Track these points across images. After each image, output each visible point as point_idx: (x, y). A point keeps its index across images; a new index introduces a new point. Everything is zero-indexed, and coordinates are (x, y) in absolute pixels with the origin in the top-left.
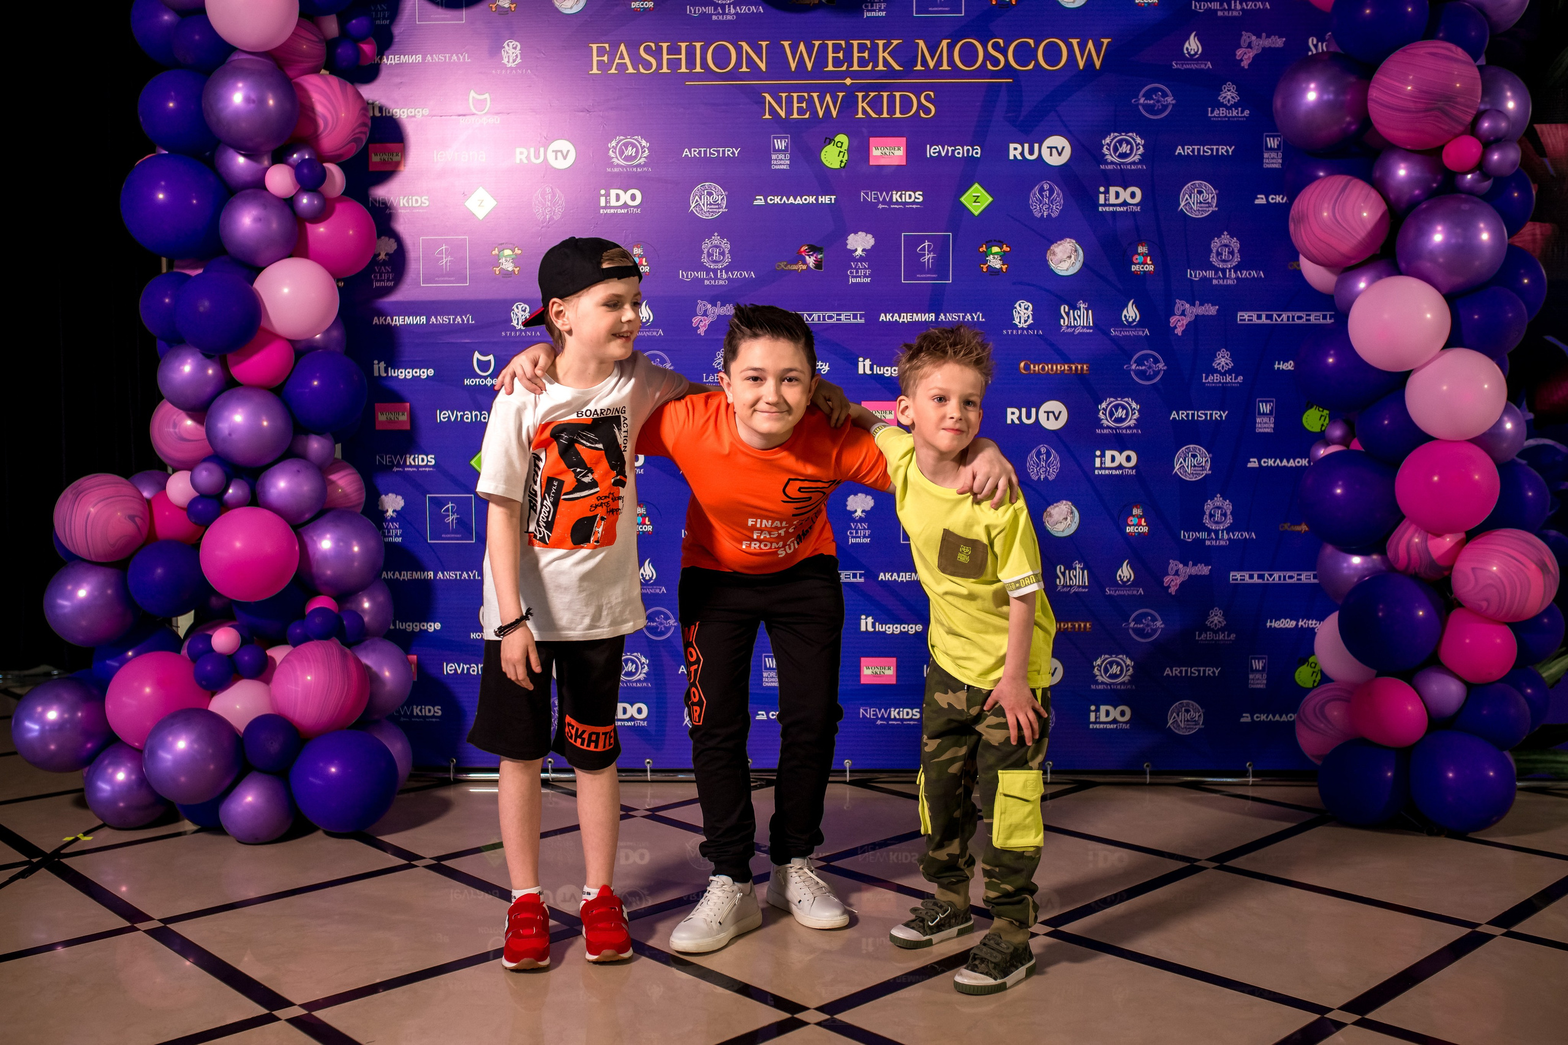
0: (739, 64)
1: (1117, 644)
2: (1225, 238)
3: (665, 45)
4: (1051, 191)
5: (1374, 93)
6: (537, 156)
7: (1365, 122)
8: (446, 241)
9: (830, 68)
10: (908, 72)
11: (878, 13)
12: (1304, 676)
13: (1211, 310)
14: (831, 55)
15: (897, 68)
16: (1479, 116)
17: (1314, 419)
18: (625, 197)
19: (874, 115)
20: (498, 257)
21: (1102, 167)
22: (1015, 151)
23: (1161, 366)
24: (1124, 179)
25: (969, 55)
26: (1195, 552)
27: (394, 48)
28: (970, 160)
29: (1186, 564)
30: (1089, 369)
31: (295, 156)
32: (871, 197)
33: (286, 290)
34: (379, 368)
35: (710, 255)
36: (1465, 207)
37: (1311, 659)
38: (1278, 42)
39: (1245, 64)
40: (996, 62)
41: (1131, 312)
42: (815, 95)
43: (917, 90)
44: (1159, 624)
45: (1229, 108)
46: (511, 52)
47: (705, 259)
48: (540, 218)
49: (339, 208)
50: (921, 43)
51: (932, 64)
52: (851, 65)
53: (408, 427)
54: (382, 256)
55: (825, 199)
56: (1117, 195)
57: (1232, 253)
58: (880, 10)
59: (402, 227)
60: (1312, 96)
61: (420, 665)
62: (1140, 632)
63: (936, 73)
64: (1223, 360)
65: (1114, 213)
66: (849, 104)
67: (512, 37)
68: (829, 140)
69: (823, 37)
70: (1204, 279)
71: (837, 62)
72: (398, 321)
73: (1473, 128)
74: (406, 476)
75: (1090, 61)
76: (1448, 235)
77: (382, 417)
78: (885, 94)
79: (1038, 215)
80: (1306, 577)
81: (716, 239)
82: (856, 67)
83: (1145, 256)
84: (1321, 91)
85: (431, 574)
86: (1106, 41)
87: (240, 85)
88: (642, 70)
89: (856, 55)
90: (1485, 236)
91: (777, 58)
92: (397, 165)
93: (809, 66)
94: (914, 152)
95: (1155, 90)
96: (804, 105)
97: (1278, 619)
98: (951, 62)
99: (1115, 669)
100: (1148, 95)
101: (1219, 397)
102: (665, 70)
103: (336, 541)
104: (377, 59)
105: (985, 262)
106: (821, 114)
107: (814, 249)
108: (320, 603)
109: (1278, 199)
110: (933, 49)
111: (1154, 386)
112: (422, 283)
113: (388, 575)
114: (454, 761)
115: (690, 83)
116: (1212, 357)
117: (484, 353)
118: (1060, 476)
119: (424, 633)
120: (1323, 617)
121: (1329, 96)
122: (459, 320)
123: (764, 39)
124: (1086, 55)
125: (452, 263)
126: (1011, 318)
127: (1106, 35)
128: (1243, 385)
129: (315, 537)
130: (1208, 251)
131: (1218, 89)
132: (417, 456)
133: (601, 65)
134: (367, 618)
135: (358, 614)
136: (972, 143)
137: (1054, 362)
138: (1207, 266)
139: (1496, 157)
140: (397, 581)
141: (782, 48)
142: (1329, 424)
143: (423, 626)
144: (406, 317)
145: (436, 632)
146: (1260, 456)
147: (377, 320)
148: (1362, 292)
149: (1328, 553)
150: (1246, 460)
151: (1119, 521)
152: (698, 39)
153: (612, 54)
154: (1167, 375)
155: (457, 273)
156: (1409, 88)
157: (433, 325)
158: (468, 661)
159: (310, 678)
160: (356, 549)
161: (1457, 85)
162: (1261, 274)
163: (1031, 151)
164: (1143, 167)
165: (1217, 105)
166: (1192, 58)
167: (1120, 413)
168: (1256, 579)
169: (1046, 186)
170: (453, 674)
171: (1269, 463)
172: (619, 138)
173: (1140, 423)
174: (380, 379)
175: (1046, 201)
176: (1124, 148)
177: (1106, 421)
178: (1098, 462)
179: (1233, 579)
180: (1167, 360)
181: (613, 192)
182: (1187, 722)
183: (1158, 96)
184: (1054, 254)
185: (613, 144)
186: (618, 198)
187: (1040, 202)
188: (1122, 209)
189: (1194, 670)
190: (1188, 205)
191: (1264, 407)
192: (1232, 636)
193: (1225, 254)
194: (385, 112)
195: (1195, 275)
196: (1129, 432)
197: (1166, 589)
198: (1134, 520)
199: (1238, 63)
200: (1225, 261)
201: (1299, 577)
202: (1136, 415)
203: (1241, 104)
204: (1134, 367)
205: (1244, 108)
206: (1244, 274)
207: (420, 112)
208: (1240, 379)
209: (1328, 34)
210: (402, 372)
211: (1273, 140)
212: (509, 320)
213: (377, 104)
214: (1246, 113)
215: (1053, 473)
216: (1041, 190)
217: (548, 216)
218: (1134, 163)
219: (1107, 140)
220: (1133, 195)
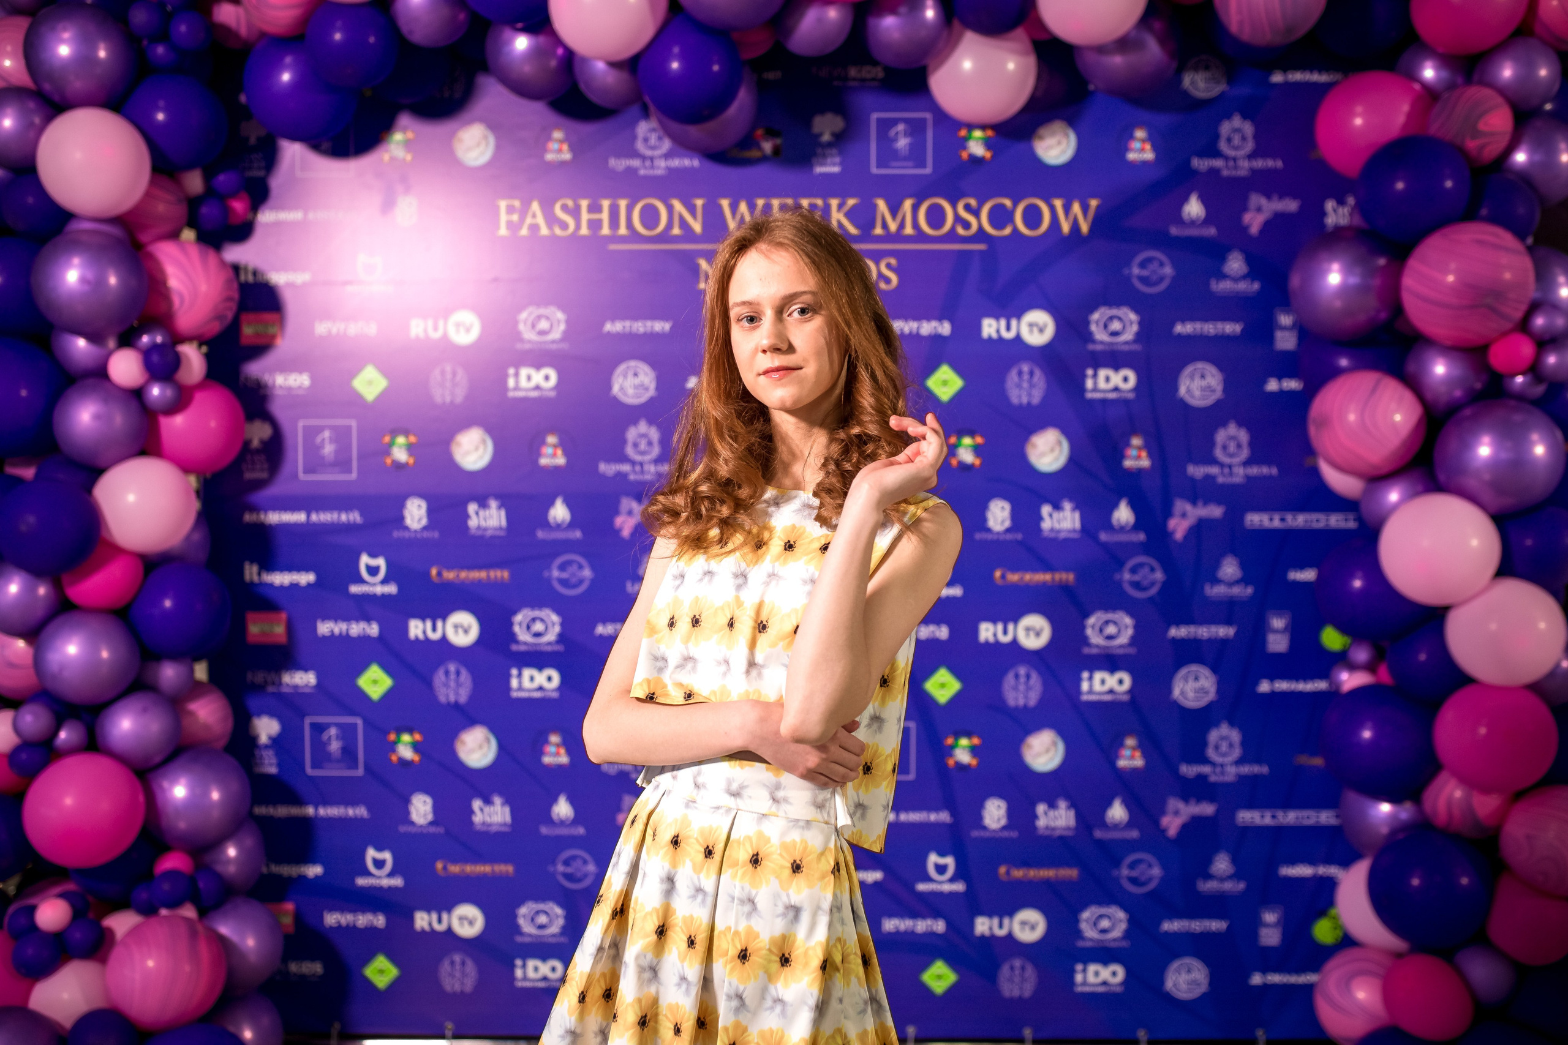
0: (670, 225)
1: (1109, 895)
2: (1232, 429)
3: (584, 204)
4: (1031, 373)
5: (1410, 282)
6: (436, 329)
7: (1397, 309)
8: (332, 428)
10: (867, 235)
11: (830, 167)
12: (1323, 931)
13: (1215, 511)
15: (852, 230)
16: (1534, 307)
17: (1332, 639)
18: (538, 377)
20: (390, 445)
21: (1091, 347)
22: (990, 327)
23: (1159, 575)
24: (1115, 359)
25: (936, 217)
26: (1198, 789)
27: (271, 202)
28: (936, 338)
29: (1186, 799)
30: (1077, 579)
31: (145, 339)
33: (131, 498)
34: (251, 572)
35: (636, 445)
36: (1517, 417)
37: (1333, 912)
38: (1291, 206)
39: (1254, 230)
40: (967, 225)
41: (1123, 514)
43: (876, 257)
44: (1156, 871)
45: (1236, 280)
46: (407, 209)
47: (629, 451)
48: (438, 399)
49: (199, 397)
50: (882, 205)
51: (893, 226)
53: (283, 640)
54: (255, 443)
56: (1108, 379)
57: (1239, 446)
58: (834, 164)
59: (277, 409)
60: (1334, 278)
61: (298, 916)
62: (1134, 881)
63: (898, 237)
64: (1230, 569)
65: (1104, 402)
67: (407, 190)
69: (768, 194)
70: (1209, 478)
72: (274, 518)
73: (1524, 325)
74: (281, 697)
75: (1075, 226)
76: (1497, 445)
77: (254, 629)
79: (1015, 400)
80: (1326, 817)
81: (643, 427)
83: (1139, 448)
84: (1346, 272)
85: (310, 811)
86: (1094, 203)
87: (76, 261)
88: (558, 231)
90: (1539, 450)
91: (714, 219)
92: (273, 337)
95: (1149, 260)
97: (1293, 862)
98: (916, 225)
99: (1105, 923)
100: (1143, 265)
101: (1226, 611)
102: (584, 231)
103: (191, 788)
104: (250, 216)
105: (954, 454)
108: (172, 862)
109: (1292, 384)
110: (894, 210)
111: (1151, 599)
112: (302, 476)
113: (260, 810)
114: (337, 1026)
115: (613, 247)
116: (1217, 565)
117: (373, 555)
118: (1042, 701)
119: (303, 878)
120: (1346, 862)
121: (1354, 280)
122: (344, 517)
123: (699, 196)
124: (1071, 218)
125: (337, 452)
126: (984, 520)
127: (1094, 196)
128: (1252, 598)
129: (166, 784)
130: (1212, 444)
131: (1222, 258)
132: (294, 673)
133: (510, 225)
134: (232, 869)
135: (219, 868)
136: (940, 319)
137: (1034, 570)
138: (1213, 461)
139: (1552, 360)
140: (271, 818)
141: (720, 207)
142: (1351, 645)
143: (302, 869)
144: (283, 512)
145: (317, 877)
146: (1272, 678)
147: (248, 517)
148: (1396, 507)
149: (1352, 798)
150: (1256, 683)
151: (1111, 751)
152: (623, 197)
153: (523, 213)
154: (1165, 586)
155: (342, 463)
156: (1451, 278)
157: (314, 524)
158: (354, 911)
159: (151, 963)
160: (215, 795)
161: (1507, 276)
162: (1274, 471)
163: (1008, 328)
164: (1137, 347)
165: (1224, 276)
166: (1193, 223)
167: (1111, 630)
168: (1268, 820)
169: (1025, 368)
170: (336, 925)
171: (1283, 686)
172: (531, 309)
173: (1134, 641)
174: (252, 584)
175: (1025, 385)
176: (1116, 326)
177: (1095, 639)
178: (1085, 686)
179: (1241, 820)
180: (1165, 570)
181: (524, 372)
182: (1188, 984)
183: (1154, 266)
184: (1035, 446)
185: (523, 315)
186: (529, 378)
187: (1019, 386)
188: (1113, 396)
189: (1197, 926)
190: (1189, 391)
191: (1278, 623)
192: (1241, 886)
193: (1232, 448)
194: (259, 278)
195: (1196, 471)
196: (1121, 651)
197: (1164, 831)
198: (1127, 752)
199: (1245, 229)
200: (1231, 456)
201: (1318, 817)
202: (1130, 632)
203: (1250, 275)
204: (1127, 576)
205: (1253, 280)
206: (1254, 471)
207: (300, 278)
208: (1250, 590)
209: (1351, 200)
210: (277, 577)
211: (1287, 317)
212: (402, 518)
213: (251, 267)
214: (1256, 286)
215: (1033, 698)
216: (1020, 373)
217: (448, 399)
218: (1126, 343)
219: (1096, 316)
220: (1126, 379)
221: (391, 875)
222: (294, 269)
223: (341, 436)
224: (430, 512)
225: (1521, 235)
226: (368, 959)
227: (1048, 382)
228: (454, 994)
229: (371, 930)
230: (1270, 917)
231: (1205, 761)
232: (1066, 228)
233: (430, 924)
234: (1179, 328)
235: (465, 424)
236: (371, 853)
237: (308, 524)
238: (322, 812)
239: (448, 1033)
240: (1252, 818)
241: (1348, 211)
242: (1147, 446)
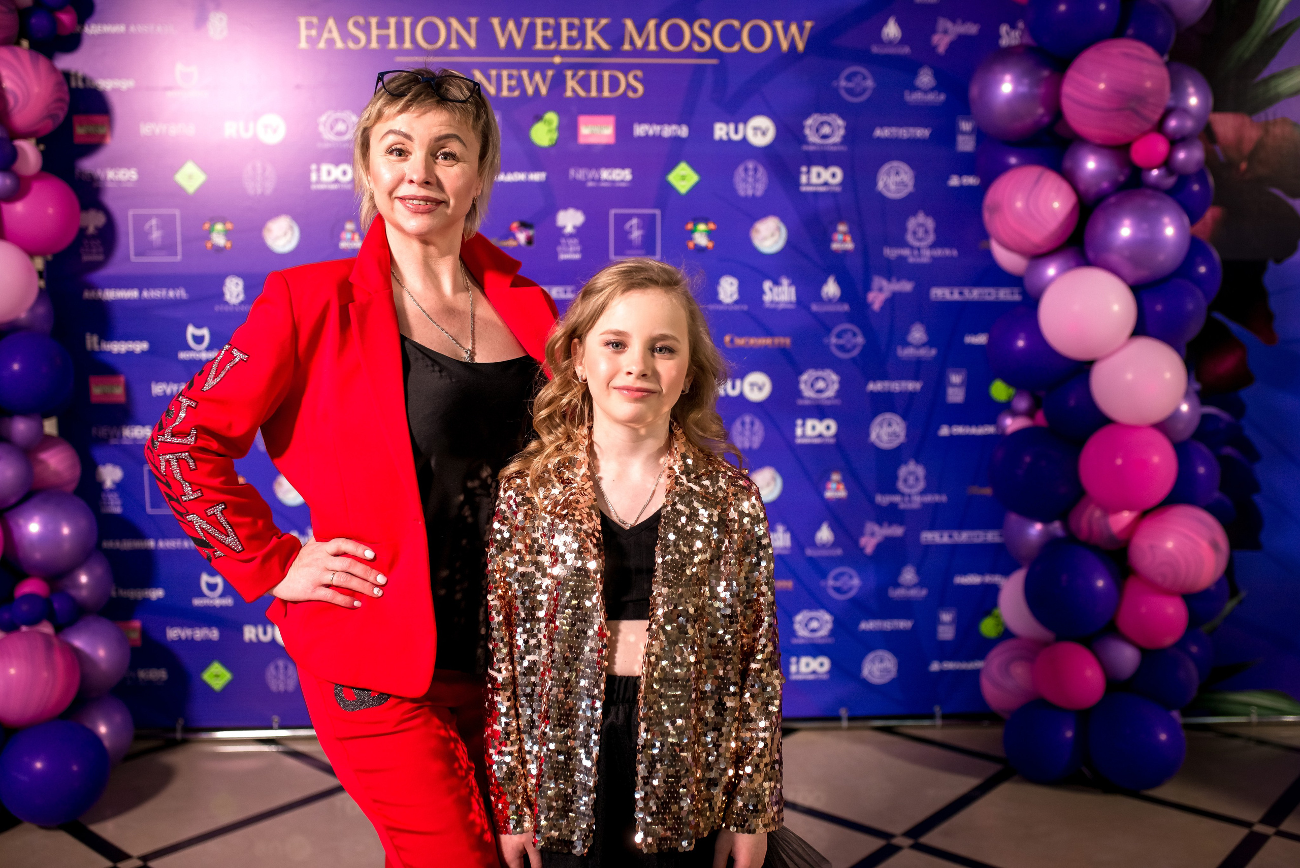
0: (448, 41)
1: (817, 601)
2: (921, 218)
3: (374, 21)
4: (756, 170)
5: (1069, 89)
6: (247, 130)
7: (1057, 113)
8: (158, 216)
9: (539, 46)
10: (616, 50)
12: (988, 627)
13: (906, 286)
14: (540, 33)
15: (605, 46)
16: (1168, 112)
17: (1000, 391)
18: (337, 172)
19: (582, 93)
20: (210, 232)
21: (805, 148)
22: (721, 131)
23: (860, 340)
24: (824, 159)
25: (675, 35)
26: (891, 515)
27: (96, 16)
28: (676, 139)
29: (880, 523)
32: (579, 174)
34: (92, 342)
36: (1152, 203)
37: (996, 612)
38: (972, 29)
39: (942, 49)
40: (701, 43)
41: (831, 289)
42: (525, 73)
43: (625, 69)
44: (856, 582)
45: (926, 92)
48: (251, 192)
49: (36, 185)
50: (629, 24)
51: (639, 43)
52: (559, 43)
53: (122, 399)
54: (91, 230)
55: (537, 177)
56: (819, 175)
57: (926, 232)
59: (109, 200)
60: (1007, 87)
61: (144, 632)
62: (838, 590)
63: (644, 52)
64: (918, 334)
65: (816, 194)
66: (558, 83)
67: (218, 8)
68: (538, 118)
69: (533, 15)
70: (902, 259)
71: (546, 41)
72: (110, 295)
73: (1160, 126)
74: (123, 448)
75: (793, 45)
76: (1136, 227)
77: (96, 390)
78: (594, 74)
79: (742, 193)
80: (992, 536)
82: (564, 46)
83: (844, 234)
84: (1016, 82)
85: (151, 544)
86: (808, 25)
89: (565, 34)
90: (1169, 231)
91: (486, 36)
92: (103, 137)
93: (518, 43)
94: (623, 130)
95: (854, 74)
96: (513, 83)
97: (965, 573)
98: (658, 42)
99: (814, 625)
100: (849, 78)
101: (915, 369)
102: (374, 45)
103: (44, 525)
104: (78, 28)
105: (691, 239)
106: (530, 91)
107: (525, 225)
108: (29, 587)
109: (971, 181)
110: (640, 29)
111: (853, 360)
112: (133, 258)
113: (108, 544)
114: (181, 722)
115: (400, 59)
116: (907, 331)
117: (198, 326)
118: (763, 445)
119: (147, 600)
120: (1006, 572)
121: (1023, 89)
122: (171, 294)
123: (473, 16)
124: (790, 39)
125: (163, 237)
126: (716, 293)
127: (809, 19)
128: (935, 358)
129: (21, 522)
130: (904, 230)
131: (915, 74)
132: (134, 428)
133: (309, 39)
134: (84, 593)
135: (73, 592)
136: (679, 123)
137: (757, 335)
138: (904, 244)
139: (1181, 155)
140: (118, 551)
141: (491, 25)
142: (1015, 396)
143: (146, 593)
144: (118, 290)
145: (159, 600)
146: (950, 424)
147: (87, 294)
148: (1052, 280)
149: (1013, 518)
150: (938, 428)
151: (819, 486)
152: (407, 15)
153: (321, 27)
154: (865, 347)
155: (168, 247)
156: (1102, 86)
157: (145, 300)
158: (192, 626)
159: (12, 671)
160: (66, 531)
161: (1148, 84)
162: (955, 253)
163: (736, 132)
164: (843, 148)
165: (914, 89)
166: (891, 43)
167: (821, 385)
168: (946, 539)
169: (751, 165)
170: (177, 639)
171: (959, 430)
172: (329, 113)
173: (839, 394)
174: (93, 352)
175: (750, 180)
176: (826, 130)
177: (807, 392)
178: (799, 431)
179: (925, 540)
180: (865, 334)
181: (325, 168)
182: (881, 671)
183: (858, 79)
184: (758, 231)
185: (323, 118)
186: (329, 173)
187: (745, 181)
188: (823, 189)
189: (888, 625)
190: (886, 185)
191: (956, 378)
192: (924, 592)
193: (921, 233)
194: (88, 84)
195: (891, 253)
196: (829, 403)
197: (862, 550)
198: (833, 486)
199: (934, 48)
200: (920, 240)
201: (986, 536)
202: (836, 386)
203: (937, 89)
204: (833, 340)
205: (940, 92)
206: (938, 252)
207: (125, 84)
208: (933, 352)
209: (1021, 25)
210: (115, 346)
211: (967, 124)
212: (222, 295)
213: (80, 74)
214: (942, 97)
215: (757, 442)
216: (746, 170)
217: (259, 191)
218: (835, 145)
219: (809, 122)
220: (834, 175)
221: (222, 595)
222: (120, 77)
223: (167, 223)
224: (246, 289)
225: (1160, 51)
226: (205, 666)
227: (770, 178)
228: (279, 693)
229: (207, 642)
230: (946, 617)
231: (895, 491)
232: (785, 45)
233: (257, 636)
234: (879, 133)
235: (275, 213)
236: (205, 578)
237: (140, 300)
238: (161, 544)
239: (275, 725)
240: (933, 538)
241: (1019, 34)
242: (851, 232)
